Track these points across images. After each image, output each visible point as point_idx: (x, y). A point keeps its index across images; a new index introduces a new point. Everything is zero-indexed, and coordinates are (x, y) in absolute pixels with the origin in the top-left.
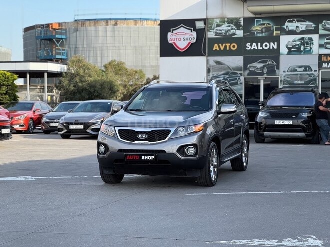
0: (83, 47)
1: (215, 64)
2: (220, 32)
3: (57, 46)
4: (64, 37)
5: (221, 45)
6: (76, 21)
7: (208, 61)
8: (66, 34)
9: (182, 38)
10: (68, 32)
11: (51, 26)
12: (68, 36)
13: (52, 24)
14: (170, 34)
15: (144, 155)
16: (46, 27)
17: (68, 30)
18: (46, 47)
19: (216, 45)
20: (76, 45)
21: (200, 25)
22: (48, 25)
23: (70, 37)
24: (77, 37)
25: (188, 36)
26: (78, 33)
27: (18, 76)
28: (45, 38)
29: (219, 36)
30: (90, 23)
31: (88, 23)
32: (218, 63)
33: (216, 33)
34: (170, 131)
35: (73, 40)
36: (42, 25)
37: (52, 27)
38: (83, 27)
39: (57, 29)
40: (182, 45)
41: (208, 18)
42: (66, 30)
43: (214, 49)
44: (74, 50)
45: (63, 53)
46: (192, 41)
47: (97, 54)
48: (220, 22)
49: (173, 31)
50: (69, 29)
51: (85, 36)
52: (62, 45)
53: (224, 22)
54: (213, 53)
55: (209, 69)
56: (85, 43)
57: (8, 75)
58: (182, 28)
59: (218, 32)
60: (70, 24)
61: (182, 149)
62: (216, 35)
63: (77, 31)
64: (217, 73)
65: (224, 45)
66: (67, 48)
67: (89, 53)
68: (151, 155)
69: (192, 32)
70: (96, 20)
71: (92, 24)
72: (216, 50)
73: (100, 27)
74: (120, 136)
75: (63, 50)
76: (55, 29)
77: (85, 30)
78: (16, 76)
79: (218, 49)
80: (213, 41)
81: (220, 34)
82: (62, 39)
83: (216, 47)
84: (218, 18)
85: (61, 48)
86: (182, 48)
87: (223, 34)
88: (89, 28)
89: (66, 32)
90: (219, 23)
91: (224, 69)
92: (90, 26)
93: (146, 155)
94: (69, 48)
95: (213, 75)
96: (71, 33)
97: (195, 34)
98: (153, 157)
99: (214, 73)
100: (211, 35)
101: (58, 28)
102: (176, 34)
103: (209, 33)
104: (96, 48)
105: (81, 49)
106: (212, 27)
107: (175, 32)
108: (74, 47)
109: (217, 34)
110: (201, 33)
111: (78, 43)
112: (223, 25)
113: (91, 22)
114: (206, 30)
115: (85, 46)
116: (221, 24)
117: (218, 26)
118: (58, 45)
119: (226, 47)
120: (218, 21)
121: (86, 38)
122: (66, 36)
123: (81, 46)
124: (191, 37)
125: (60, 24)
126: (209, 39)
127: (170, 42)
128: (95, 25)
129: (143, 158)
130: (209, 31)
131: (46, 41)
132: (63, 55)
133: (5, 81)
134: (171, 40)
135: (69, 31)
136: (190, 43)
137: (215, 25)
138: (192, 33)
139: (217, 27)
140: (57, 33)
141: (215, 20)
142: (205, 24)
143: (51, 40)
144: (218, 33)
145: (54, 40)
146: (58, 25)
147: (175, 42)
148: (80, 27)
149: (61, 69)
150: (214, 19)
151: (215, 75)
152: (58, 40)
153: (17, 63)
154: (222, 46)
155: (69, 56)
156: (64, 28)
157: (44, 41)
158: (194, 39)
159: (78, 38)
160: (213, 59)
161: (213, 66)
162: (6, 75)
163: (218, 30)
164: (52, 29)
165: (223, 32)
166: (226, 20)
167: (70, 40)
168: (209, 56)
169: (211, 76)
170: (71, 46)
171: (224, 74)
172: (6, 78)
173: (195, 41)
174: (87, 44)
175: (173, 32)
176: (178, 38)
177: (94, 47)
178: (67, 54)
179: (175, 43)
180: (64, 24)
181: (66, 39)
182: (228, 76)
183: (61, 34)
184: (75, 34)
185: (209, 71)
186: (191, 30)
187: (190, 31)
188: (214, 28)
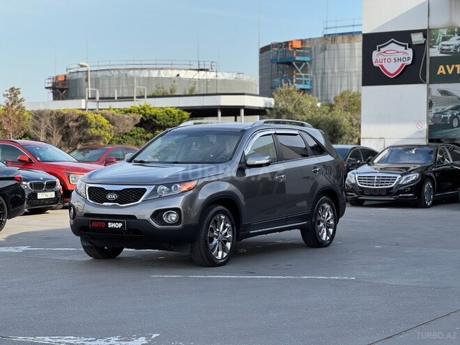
0: (333, 72)
1: (440, 95)
2: (447, 48)
3: (297, 72)
4: (307, 59)
5: (448, 67)
6: (325, 35)
7: (429, 91)
8: (309, 55)
9: (392, 58)
10: (313, 53)
11: (290, 44)
12: (313, 58)
13: (291, 42)
14: (375, 53)
15: (111, 222)
16: (285, 46)
17: (313, 49)
18: (284, 74)
19: (442, 67)
20: (324, 69)
21: (417, 39)
22: (287, 43)
23: (315, 59)
24: (324, 59)
25: (400, 56)
26: (326, 52)
27: (189, 114)
28: (282, 61)
29: (445, 53)
30: (343, 38)
31: (340, 38)
32: (444, 93)
33: (441, 49)
34: (145, 190)
35: (319, 63)
36: (280, 44)
37: (292, 46)
38: (333, 45)
39: (298, 49)
40: (392, 68)
41: (431, 27)
42: (310, 49)
43: (438, 73)
44: (320, 76)
45: (305, 81)
46: (406, 62)
47: (351, 82)
48: (447, 33)
49: (379, 48)
50: (315, 48)
51: (336, 56)
52: (305, 71)
53: (453, 33)
54: (436, 79)
55: (431, 101)
56: (336, 66)
57: (174, 112)
58: (393, 44)
59: (444, 48)
60: (315, 41)
61: (157, 215)
62: (441, 53)
63: (326, 49)
64: (442, 107)
65: (453, 66)
66: (312, 75)
67: (341, 81)
68: (119, 222)
69: (406, 49)
70: (352, 33)
71: (346, 40)
72: (441, 74)
73: (356, 43)
74: (89, 195)
75: (306, 77)
76: (295, 49)
77: (336, 48)
78: (186, 114)
79: (444, 73)
80: (436, 62)
81: (447, 51)
82: (305, 62)
83: (441, 70)
84: (445, 28)
85: (303, 74)
86: (392, 73)
87: (452, 51)
88: (341, 46)
89: (311, 52)
90: (446, 35)
91: (453, 102)
92: (343, 42)
93: (113, 222)
94: (315, 73)
95: (437, 110)
96: (316, 52)
97: (410, 52)
98: (120, 225)
99: (437, 108)
100: (434, 52)
101: (300, 47)
102: (384, 52)
103: (431, 50)
104: (351, 72)
105: (330, 75)
106: (435, 41)
107: (382, 50)
108: (321, 72)
109: (442, 51)
110: (419, 51)
111: (326, 67)
112: (451, 37)
113: (345, 36)
114: (427, 46)
115: (336, 71)
116: (449, 35)
117: (445, 39)
118: (299, 70)
119: (455, 69)
120: (445, 32)
121: (336, 59)
122: (311, 57)
123: (329, 71)
124: (405, 56)
125: (303, 42)
126: (431, 58)
127: (375, 64)
128: (349, 41)
129: (111, 225)
130: (431, 47)
131: (285, 65)
132: (306, 83)
133: (169, 121)
134: (377, 61)
135: (315, 51)
136: (403, 65)
137: (440, 38)
138: (406, 51)
139: (442, 41)
140: (298, 54)
141: (441, 30)
142: (425, 36)
143: (290, 64)
144: (444, 50)
145: (294, 63)
146: (300, 42)
147: (383, 64)
148: (329, 44)
149: (266, 104)
150: (438, 29)
151: (439, 111)
152: (299, 64)
153: (205, 97)
154: (450, 68)
155: (315, 85)
156: (308, 46)
157: (281, 66)
158: (409, 58)
159: (326, 60)
160: (436, 88)
161: (436, 98)
162: (171, 113)
163: (444, 45)
164: (292, 48)
165: (451, 47)
166: (456, 30)
167: (315, 63)
168: (431, 83)
169: (434, 111)
170: (317, 72)
171: (452, 109)
172: (171, 117)
173: (410, 62)
174: (338, 68)
175: (379, 50)
176: (387, 58)
177: (347, 72)
178: (311, 82)
179: (382, 66)
180: (308, 41)
181: (310, 62)
182: (458, 112)
183: (304, 55)
184: (322, 54)
185: (430, 105)
186: (405, 46)
187: (404, 48)
188: (439, 43)
